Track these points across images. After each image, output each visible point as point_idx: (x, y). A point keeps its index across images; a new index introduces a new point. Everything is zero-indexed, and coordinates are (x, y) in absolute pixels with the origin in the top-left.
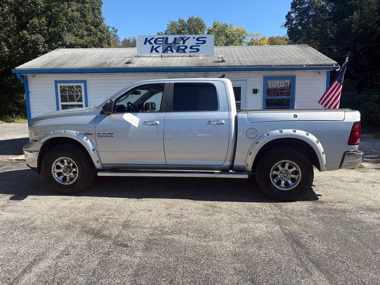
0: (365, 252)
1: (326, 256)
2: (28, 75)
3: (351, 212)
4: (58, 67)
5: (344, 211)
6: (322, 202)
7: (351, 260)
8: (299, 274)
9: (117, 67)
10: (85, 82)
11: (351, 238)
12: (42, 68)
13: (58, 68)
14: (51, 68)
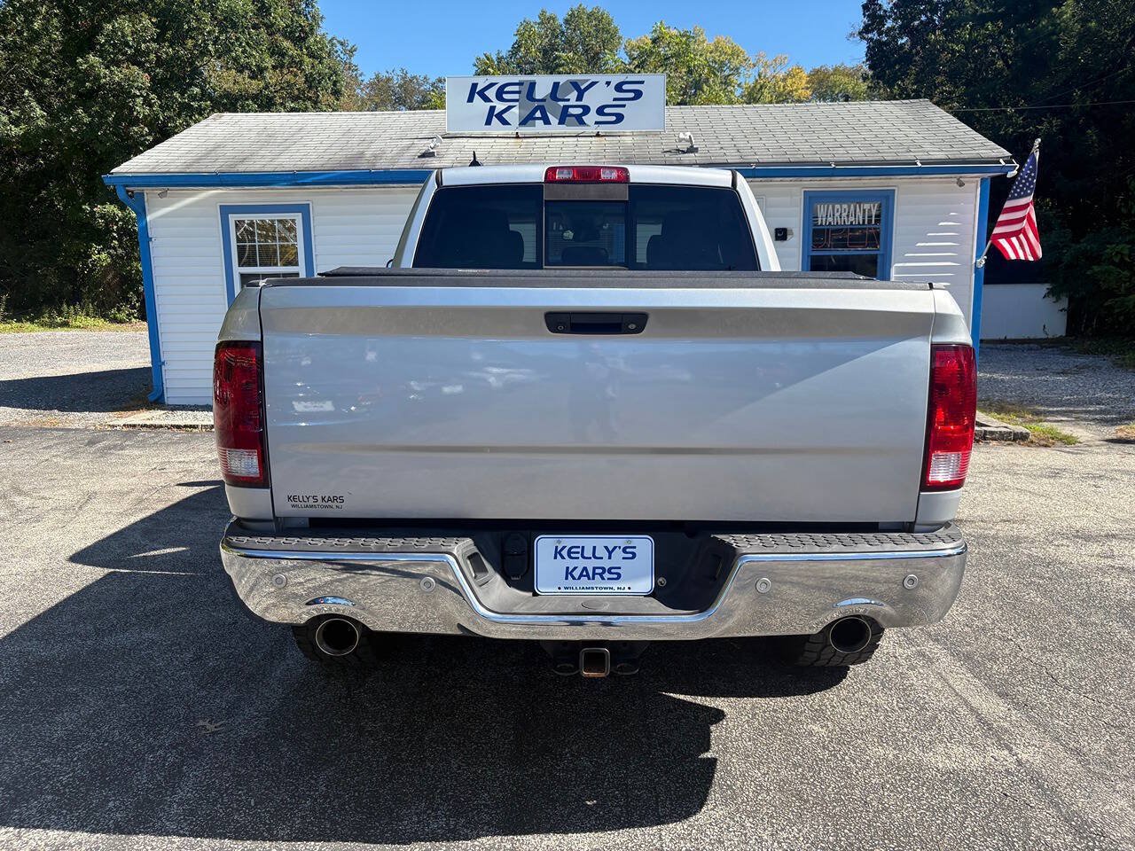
0: (1062, 621)
1: (966, 629)
2: (147, 190)
3: (1033, 542)
4: (230, 166)
5: (1016, 541)
6: (961, 521)
7: (1026, 636)
8: (902, 661)
9: (395, 167)
10: (304, 210)
11: (1028, 594)
12: (188, 171)
13: (232, 170)
14: (213, 170)
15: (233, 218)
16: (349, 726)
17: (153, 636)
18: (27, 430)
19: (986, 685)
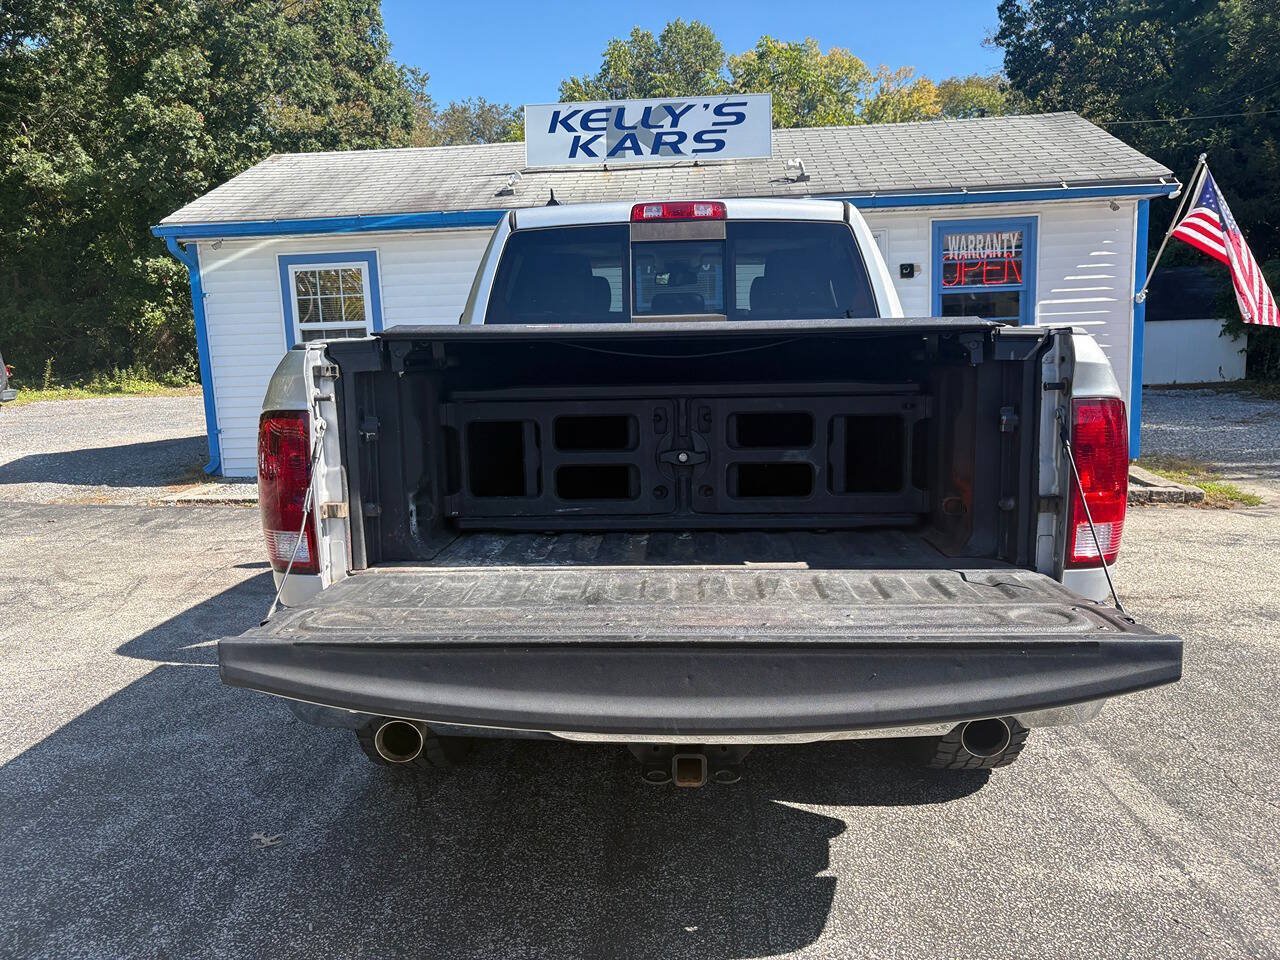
0: (1243, 715)
1: (1130, 725)
2: (199, 242)
3: (1208, 622)
4: (289, 212)
7: (1200, 732)
8: (1053, 763)
9: (470, 207)
10: (370, 257)
11: (1203, 683)
12: (243, 218)
13: (292, 216)
14: (271, 217)
15: (293, 269)
16: (418, 840)
17: (206, 738)
18: (74, 508)
19: (1153, 791)
